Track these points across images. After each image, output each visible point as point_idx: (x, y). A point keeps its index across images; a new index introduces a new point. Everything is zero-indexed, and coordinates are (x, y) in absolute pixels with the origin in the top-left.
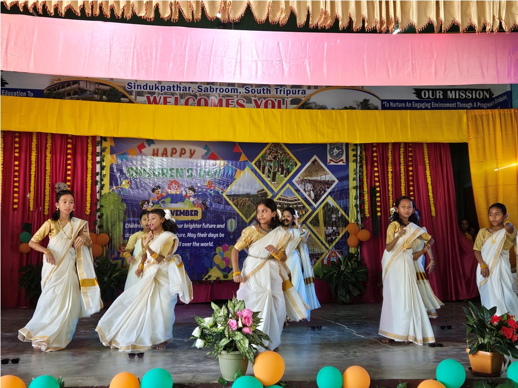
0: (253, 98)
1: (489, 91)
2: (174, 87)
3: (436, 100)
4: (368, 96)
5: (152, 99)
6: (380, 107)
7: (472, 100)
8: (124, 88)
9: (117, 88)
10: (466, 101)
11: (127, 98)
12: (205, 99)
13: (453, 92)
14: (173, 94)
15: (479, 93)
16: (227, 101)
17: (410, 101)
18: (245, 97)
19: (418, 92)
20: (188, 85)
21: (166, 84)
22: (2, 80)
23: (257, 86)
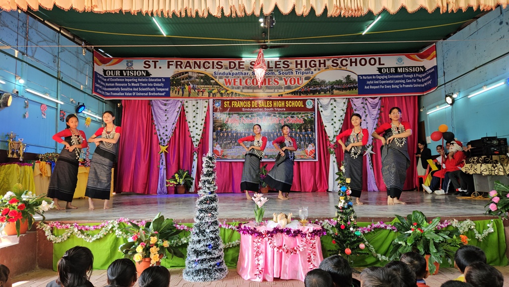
0: (283, 77)
1: (423, 67)
2: (239, 73)
3: (391, 74)
4: (350, 73)
5: (227, 80)
6: (357, 79)
7: (413, 73)
8: (212, 75)
9: (209, 75)
10: (409, 73)
11: (214, 80)
13: (401, 68)
14: (239, 77)
15: (417, 69)
16: (269, 79)
17: (375, 75)
18: (278, 77)
19: (380, 70)
20: (246, 72)
21: (234, 71)
22: (149, 73)
23: (285, 70)
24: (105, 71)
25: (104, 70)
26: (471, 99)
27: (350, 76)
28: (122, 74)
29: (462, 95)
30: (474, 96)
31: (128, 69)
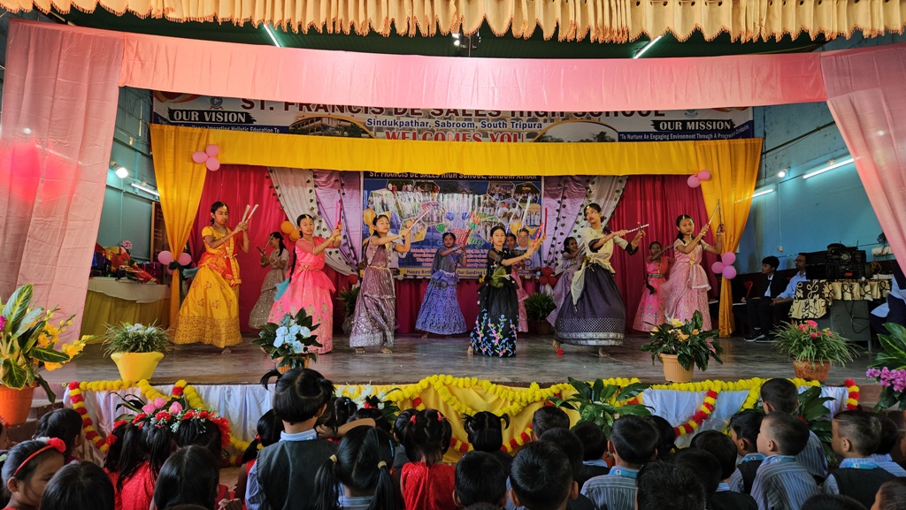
0: (489, 133)
1: (730, 122)
2: (412, 122)
3: (675, 132)
5: (391, 134)
6: (617, 139)
7: (713, 131)
8: (364, 124)
9: (358, 124)
10: (706, 132)
11: (367, 133)
12: (442, 135)
14: (411, 130)
15: (721, 124)
16: (464, 135)
17: (648, 133)
18: (482, 132)
19: (656, 124)
20: (425, 120)
21: (404, 119)
22: (250, 117)
23: (493, 120)
24: (171, 112)
25: (170, 109)
26: (808, 180)
27: (605, 133)
28: (202, 117)
29: (793, 173)
30: (814, 175)
31: (213, 109)
